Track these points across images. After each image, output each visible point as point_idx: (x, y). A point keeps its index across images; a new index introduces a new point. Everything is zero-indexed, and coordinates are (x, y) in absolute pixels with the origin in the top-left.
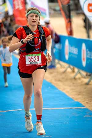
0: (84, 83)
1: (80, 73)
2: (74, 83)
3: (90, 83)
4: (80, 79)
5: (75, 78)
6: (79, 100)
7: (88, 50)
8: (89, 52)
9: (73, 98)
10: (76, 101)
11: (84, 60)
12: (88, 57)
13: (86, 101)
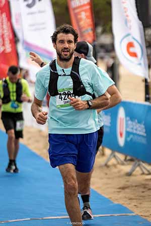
0: (122, 173)
1: (115, 156)
2: (106, 174)
3: (134, 173)
4: (115, 166)
5: (107, 166)
6: (121, 202)
7: (128, 118)
8: (130, 122)
9: (111, 198)
10: (116, 203)
11: (121, 135)
12: (129, 130)
13: (133, 204)
